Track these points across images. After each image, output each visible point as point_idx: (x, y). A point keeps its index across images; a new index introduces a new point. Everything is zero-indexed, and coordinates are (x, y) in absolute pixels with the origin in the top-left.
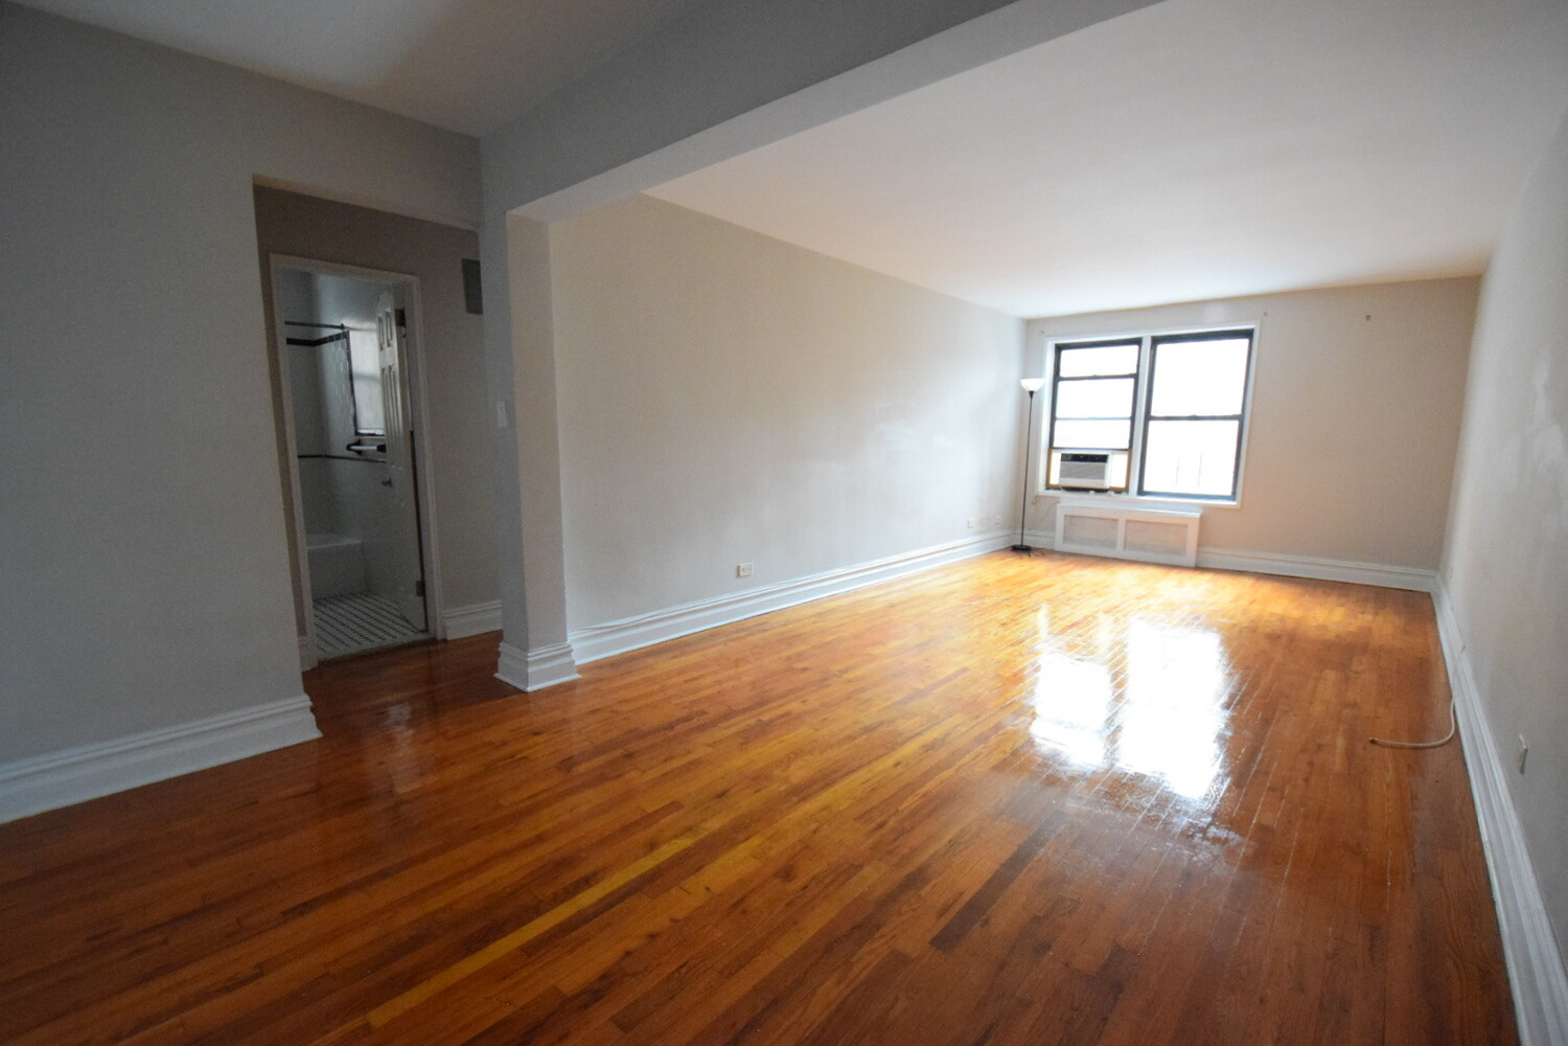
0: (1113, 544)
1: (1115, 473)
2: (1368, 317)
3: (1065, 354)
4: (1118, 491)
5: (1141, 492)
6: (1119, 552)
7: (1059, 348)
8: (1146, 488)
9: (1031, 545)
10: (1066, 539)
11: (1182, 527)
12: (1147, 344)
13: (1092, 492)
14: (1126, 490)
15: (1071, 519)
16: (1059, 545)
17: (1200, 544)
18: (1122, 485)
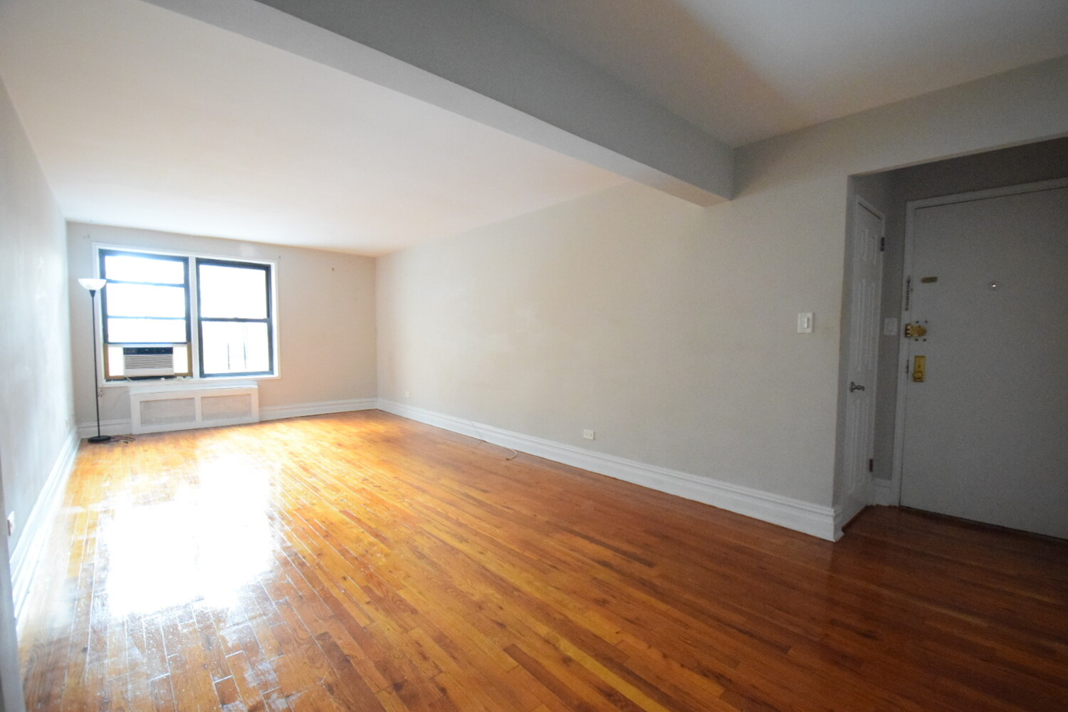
0: (193, 418)
1: (179, 361)
2: (333, 269)
3: (107, 258)
4: (184, 376)
5: (202, 374)
6: (199, 423)
7: (103, 253)
8: (206, 372)
9: (110, 435)
10: (144, 422)
11: (246, 396)
12: (192, 264)
13: (163, 379)
14: (190, 374)
15: (146, 404)
16: (136, 428)
17: (260, 406)
18: (185, 370)
